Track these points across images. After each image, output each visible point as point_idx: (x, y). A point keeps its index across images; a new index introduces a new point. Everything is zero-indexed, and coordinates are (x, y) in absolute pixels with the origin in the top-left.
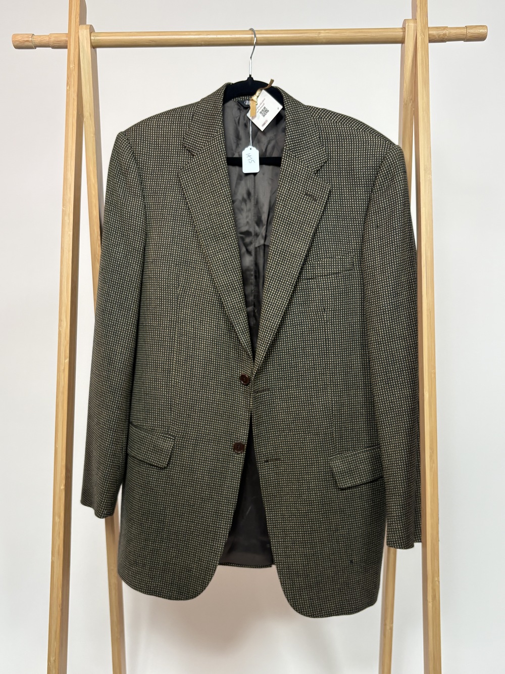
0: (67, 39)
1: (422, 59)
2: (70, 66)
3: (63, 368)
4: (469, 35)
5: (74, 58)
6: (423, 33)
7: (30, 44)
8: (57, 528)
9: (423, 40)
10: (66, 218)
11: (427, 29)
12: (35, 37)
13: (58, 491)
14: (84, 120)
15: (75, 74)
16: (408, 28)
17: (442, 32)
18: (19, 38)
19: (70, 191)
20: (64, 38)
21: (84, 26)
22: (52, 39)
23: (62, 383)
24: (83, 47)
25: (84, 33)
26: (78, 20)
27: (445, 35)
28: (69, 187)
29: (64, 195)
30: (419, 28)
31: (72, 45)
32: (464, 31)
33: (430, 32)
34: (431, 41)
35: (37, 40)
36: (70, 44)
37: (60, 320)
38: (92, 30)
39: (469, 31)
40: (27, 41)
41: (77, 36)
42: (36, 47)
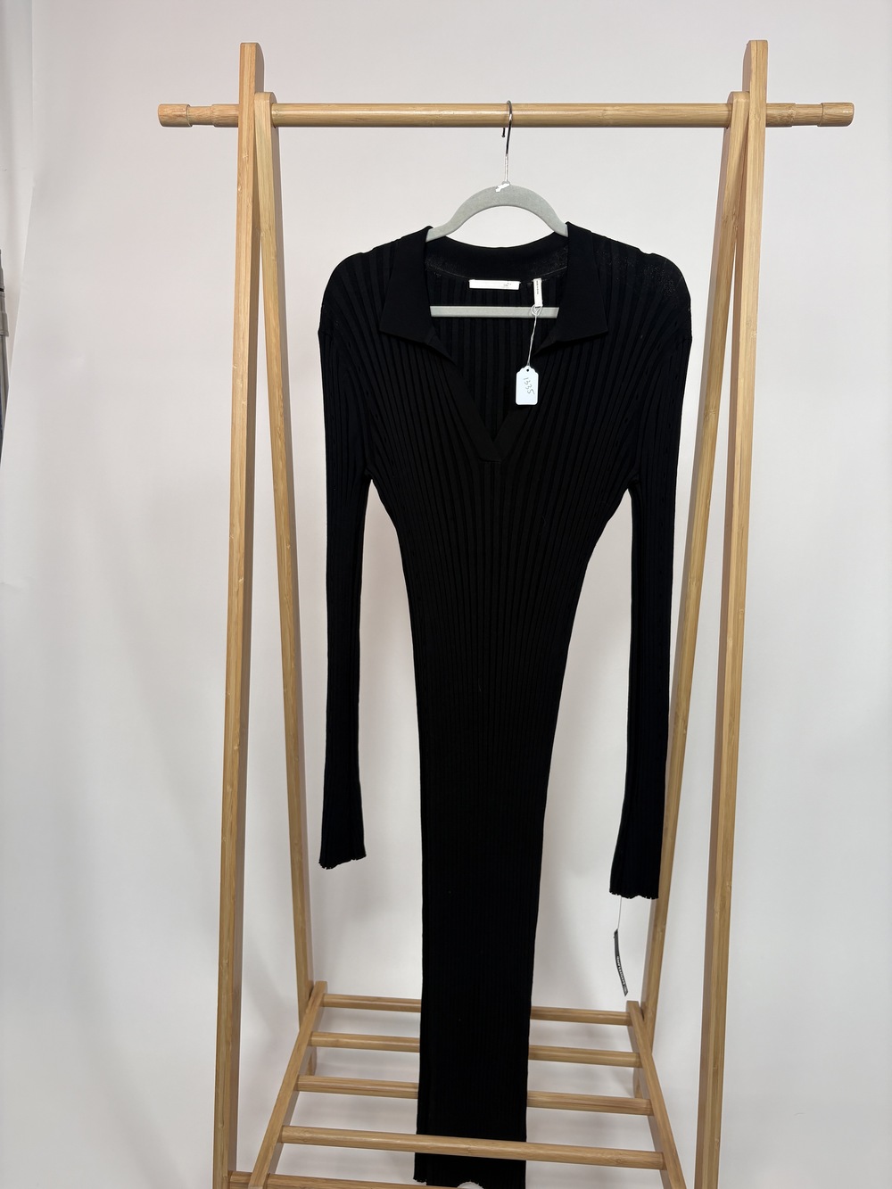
0: (237, 113)
1: (755, 153)
2: (241, 156)
3: (236, 590)
4: (826, 117)
5: (248, 143)
6: (759, 114)
7: (184, 120)
8: (228, 800)
9: (757, 124)
10: (239, 381)
11: (765, 107)
12: (191, 110)
13: (230, 753)
14: (262, 235)
15: (250, 167)
16: (737, 106)
17: (786, 112)
18: (168, 111)
19: (243, 341)
20: (233, 112)
21: (262, 95)
22: (216, 114)
23: (235, 610)
24: (261, 127)
25: (261, 104)
26: (253, 85)
27: (790, 116)
28: (241, 336)
29: (234, 348)
30: (753, 107)
31: (245, 122)
32: (819, 111)
33: (769, 112)
34: (768, 125)
35: (194, 114)
36: (242, 123)
37: (232, 525)
38: (272, 99)
39: (826, 111)
40: (180, 116)
41: (252, 110)
42: (191, 124)
